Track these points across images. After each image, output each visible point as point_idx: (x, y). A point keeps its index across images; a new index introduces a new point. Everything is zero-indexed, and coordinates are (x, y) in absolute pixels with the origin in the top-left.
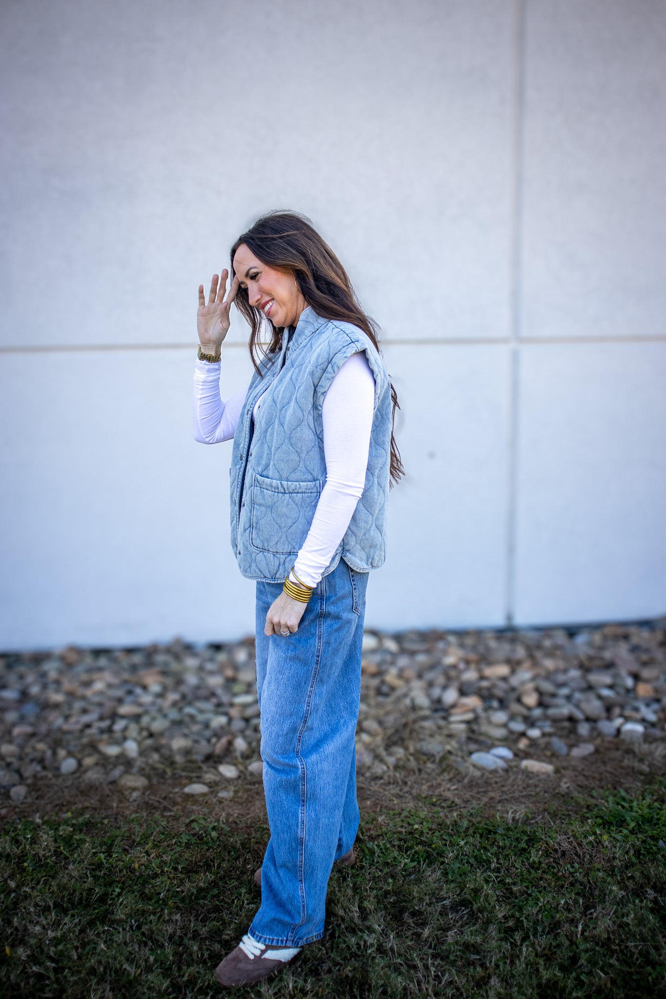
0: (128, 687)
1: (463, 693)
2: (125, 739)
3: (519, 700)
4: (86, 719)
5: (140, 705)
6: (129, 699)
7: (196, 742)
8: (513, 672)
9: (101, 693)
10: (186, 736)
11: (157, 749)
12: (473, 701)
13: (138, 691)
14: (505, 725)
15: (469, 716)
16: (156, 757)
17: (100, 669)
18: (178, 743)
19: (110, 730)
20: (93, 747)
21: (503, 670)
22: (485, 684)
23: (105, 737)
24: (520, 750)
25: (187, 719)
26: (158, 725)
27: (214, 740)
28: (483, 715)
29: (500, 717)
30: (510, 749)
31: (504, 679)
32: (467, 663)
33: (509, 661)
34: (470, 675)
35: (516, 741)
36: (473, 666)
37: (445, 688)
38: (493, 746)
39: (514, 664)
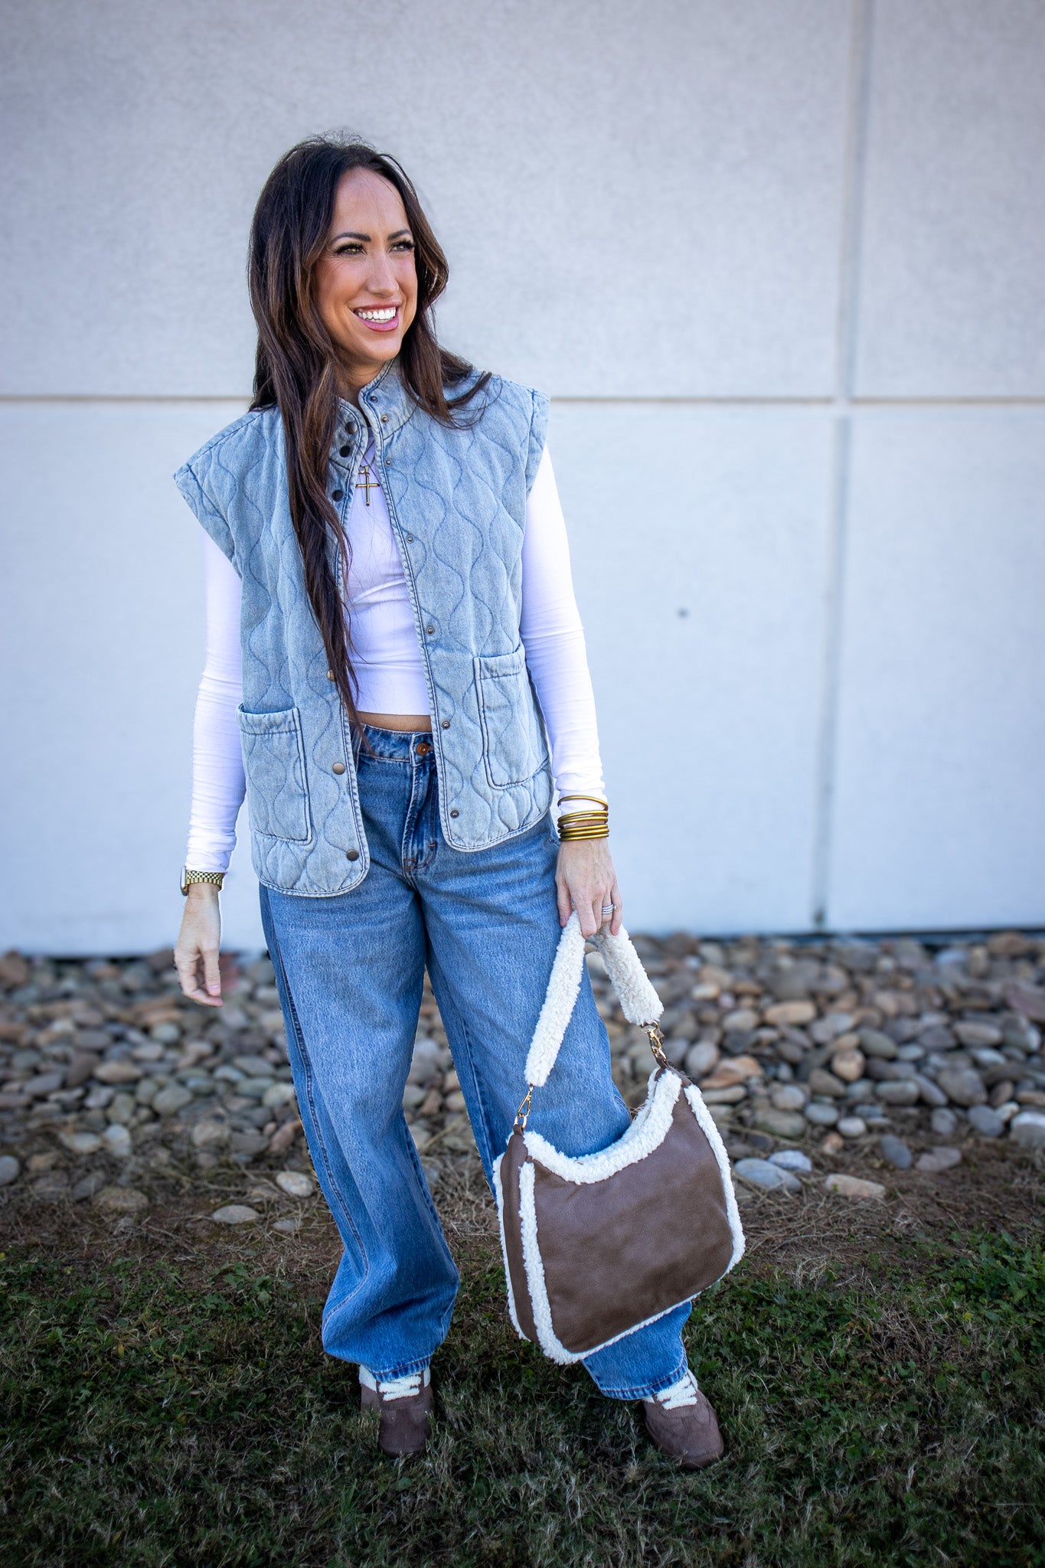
0: (116, 1029)
1: (725, 1051)
2: (108, 1122)
3: (828, 1066)
4: (37, 1085)
5: (137, 1061)
6: (116, 1050)
7: (237, 1129)
8: (820, 1014)
9: (65, 1039)
10: (219, 1118)
11: (165, 1143)
12: (743, 1066)
13: (135, 1036)
14: (800, 1111)
15: (738, 1092)
16: (163, 1155)
17: (67, 996)
18: (205, 1132)
19: (80, 1106)
20: (49, 1136)
21: (803, 1011)
22: (767, 1034)
23: (72, 1117)
24: (824, 1156)
25: (221, 1088)
26: (167, 1100)
27: (270, 1127)
28: (762, 1091)
29: (792, 1095)
30: (806, 1153)
31: (803, 1027)
32: (738, 996)
33: (813, 996)
34: (742, 1019)
35: (819, 1140)
36: (747, 1002)
37: (694, 1041)
38: (777, 1148)
39: (823, 1002)
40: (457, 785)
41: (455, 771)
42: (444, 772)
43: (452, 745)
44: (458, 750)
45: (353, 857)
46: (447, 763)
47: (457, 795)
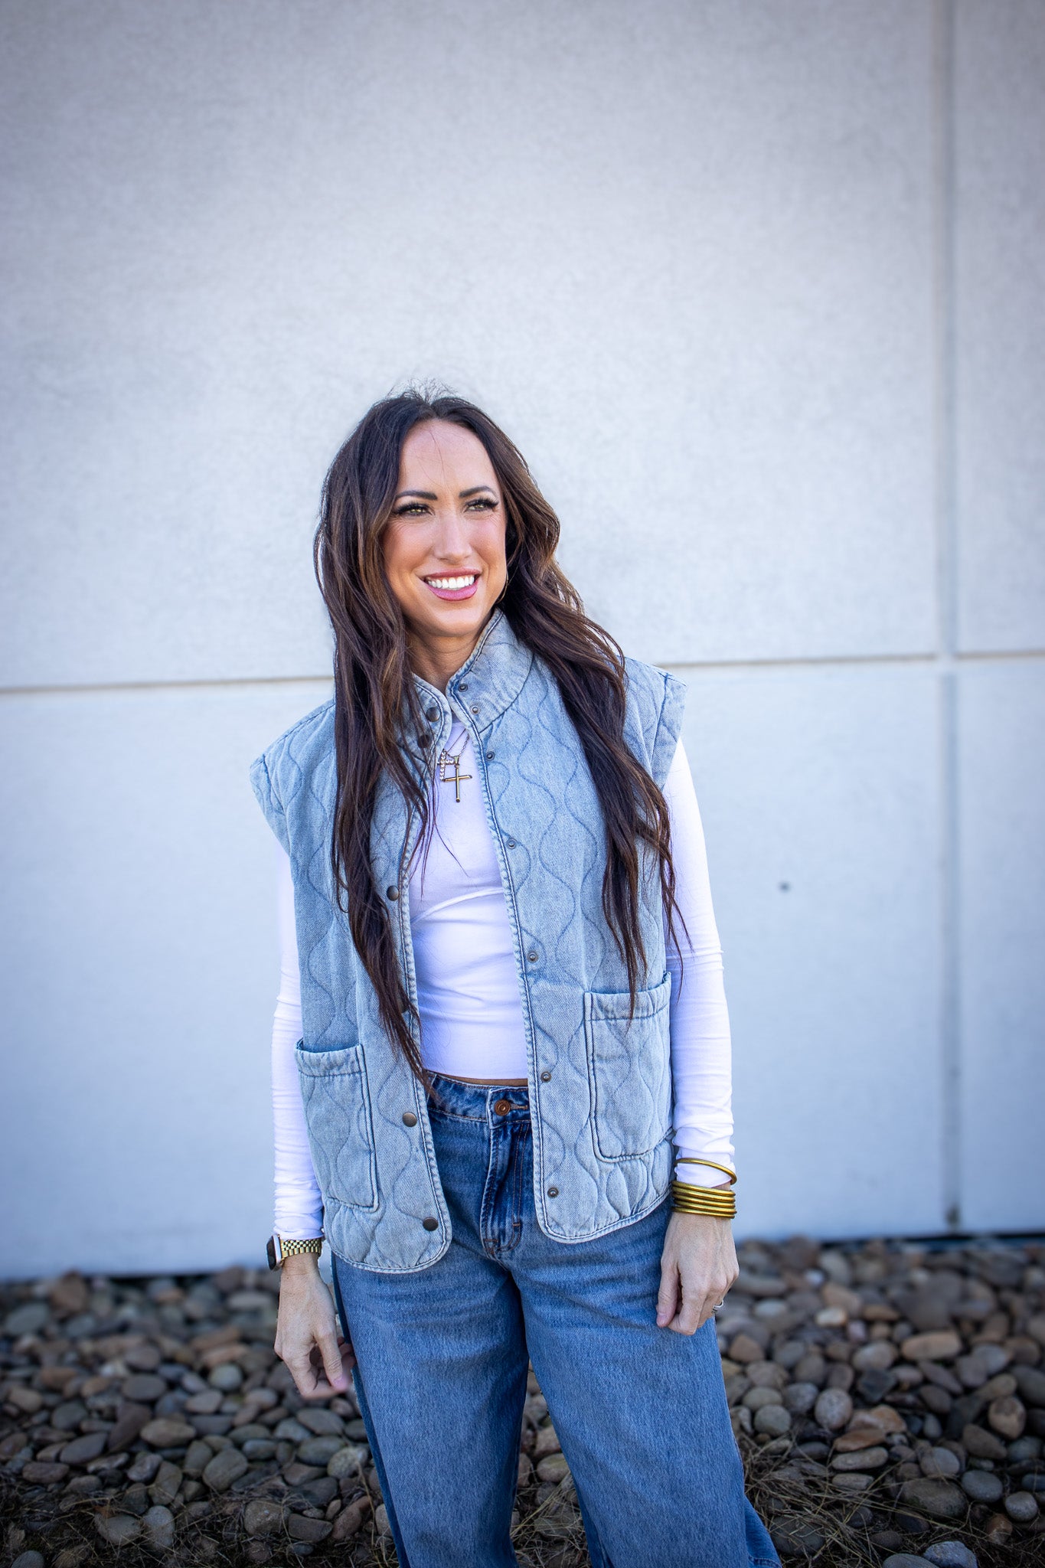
0: (169, 1371)
1: (860, 1399)
2: (150, 1503)
3: (983, 1420)
4: (75, 1451)
5: (190, 1415)
6: (168, 1401)
7: (297, 1510)
8: (967, 1349)
9: (114, 1387)
10: (277, 1493)
11: (213, 1528)
12: (882, 1419)
13: (191, 1381)
14: (956, 1481)
15: (879, 1456)
16: (210, 1547)
17: (124, 1328)
18: (260, 1514)
19: (122, 1479)
20: (83, 1521)
21: (946, 1343)
22: (906, 1374)
23: (111, 1494)
24: (991, 1547)
25: (282, 1451)
26: (219, 1471)
27: (335, 1504)
28: (907, 1453)
29: (944, 1460)
30: (969, 1544)
31: (947, 1363)
32: (869, 1323)
33: (956, 1322)
34: (875, 1354)
35: (982, 1524)
36: (880, 1330)
37: (822, 1386)
38: (932, 1536)
39: (968, 1329)
40: (557, 1155)
41: (555, 1137)
42: (541, 1138)
43: (552, 1102)
44: (560, 1109)
45: (430, 1225)
46: (545, 1126)
47: (557, 1169)
